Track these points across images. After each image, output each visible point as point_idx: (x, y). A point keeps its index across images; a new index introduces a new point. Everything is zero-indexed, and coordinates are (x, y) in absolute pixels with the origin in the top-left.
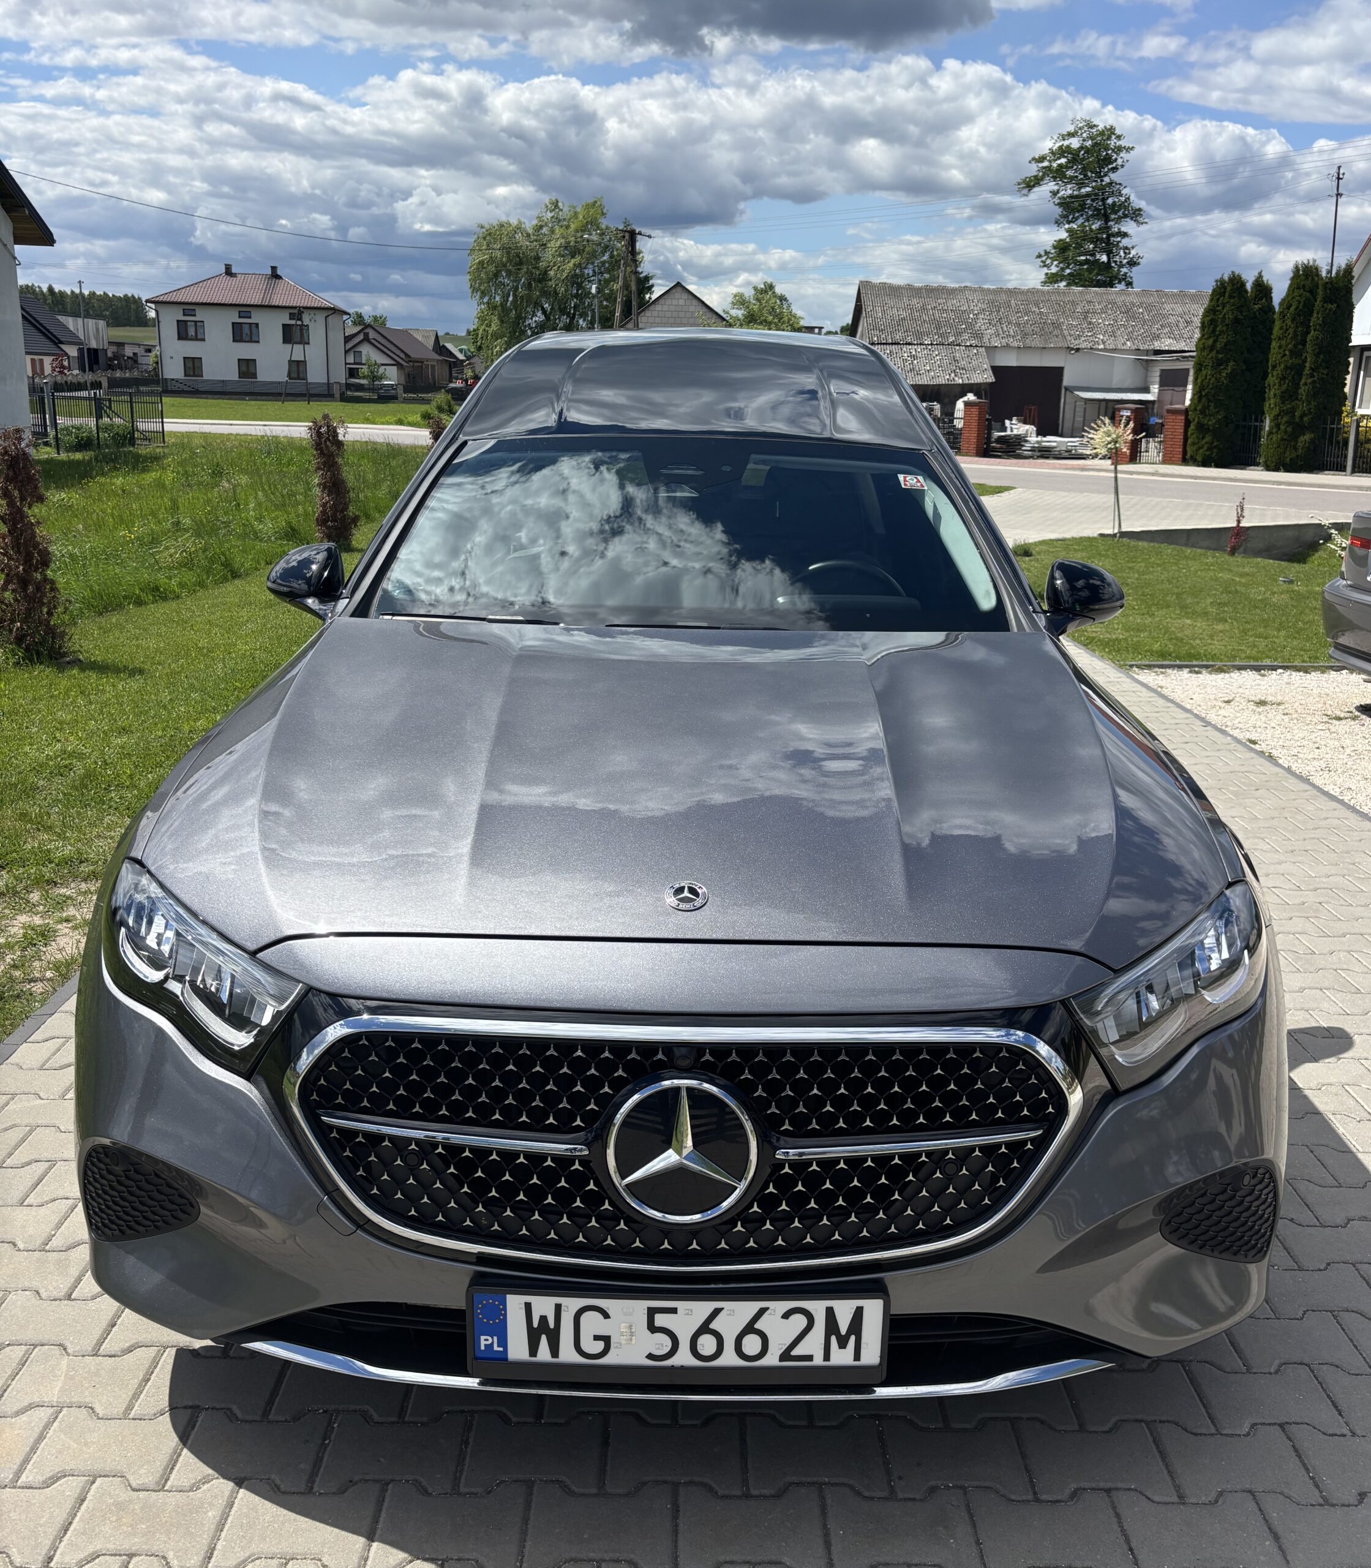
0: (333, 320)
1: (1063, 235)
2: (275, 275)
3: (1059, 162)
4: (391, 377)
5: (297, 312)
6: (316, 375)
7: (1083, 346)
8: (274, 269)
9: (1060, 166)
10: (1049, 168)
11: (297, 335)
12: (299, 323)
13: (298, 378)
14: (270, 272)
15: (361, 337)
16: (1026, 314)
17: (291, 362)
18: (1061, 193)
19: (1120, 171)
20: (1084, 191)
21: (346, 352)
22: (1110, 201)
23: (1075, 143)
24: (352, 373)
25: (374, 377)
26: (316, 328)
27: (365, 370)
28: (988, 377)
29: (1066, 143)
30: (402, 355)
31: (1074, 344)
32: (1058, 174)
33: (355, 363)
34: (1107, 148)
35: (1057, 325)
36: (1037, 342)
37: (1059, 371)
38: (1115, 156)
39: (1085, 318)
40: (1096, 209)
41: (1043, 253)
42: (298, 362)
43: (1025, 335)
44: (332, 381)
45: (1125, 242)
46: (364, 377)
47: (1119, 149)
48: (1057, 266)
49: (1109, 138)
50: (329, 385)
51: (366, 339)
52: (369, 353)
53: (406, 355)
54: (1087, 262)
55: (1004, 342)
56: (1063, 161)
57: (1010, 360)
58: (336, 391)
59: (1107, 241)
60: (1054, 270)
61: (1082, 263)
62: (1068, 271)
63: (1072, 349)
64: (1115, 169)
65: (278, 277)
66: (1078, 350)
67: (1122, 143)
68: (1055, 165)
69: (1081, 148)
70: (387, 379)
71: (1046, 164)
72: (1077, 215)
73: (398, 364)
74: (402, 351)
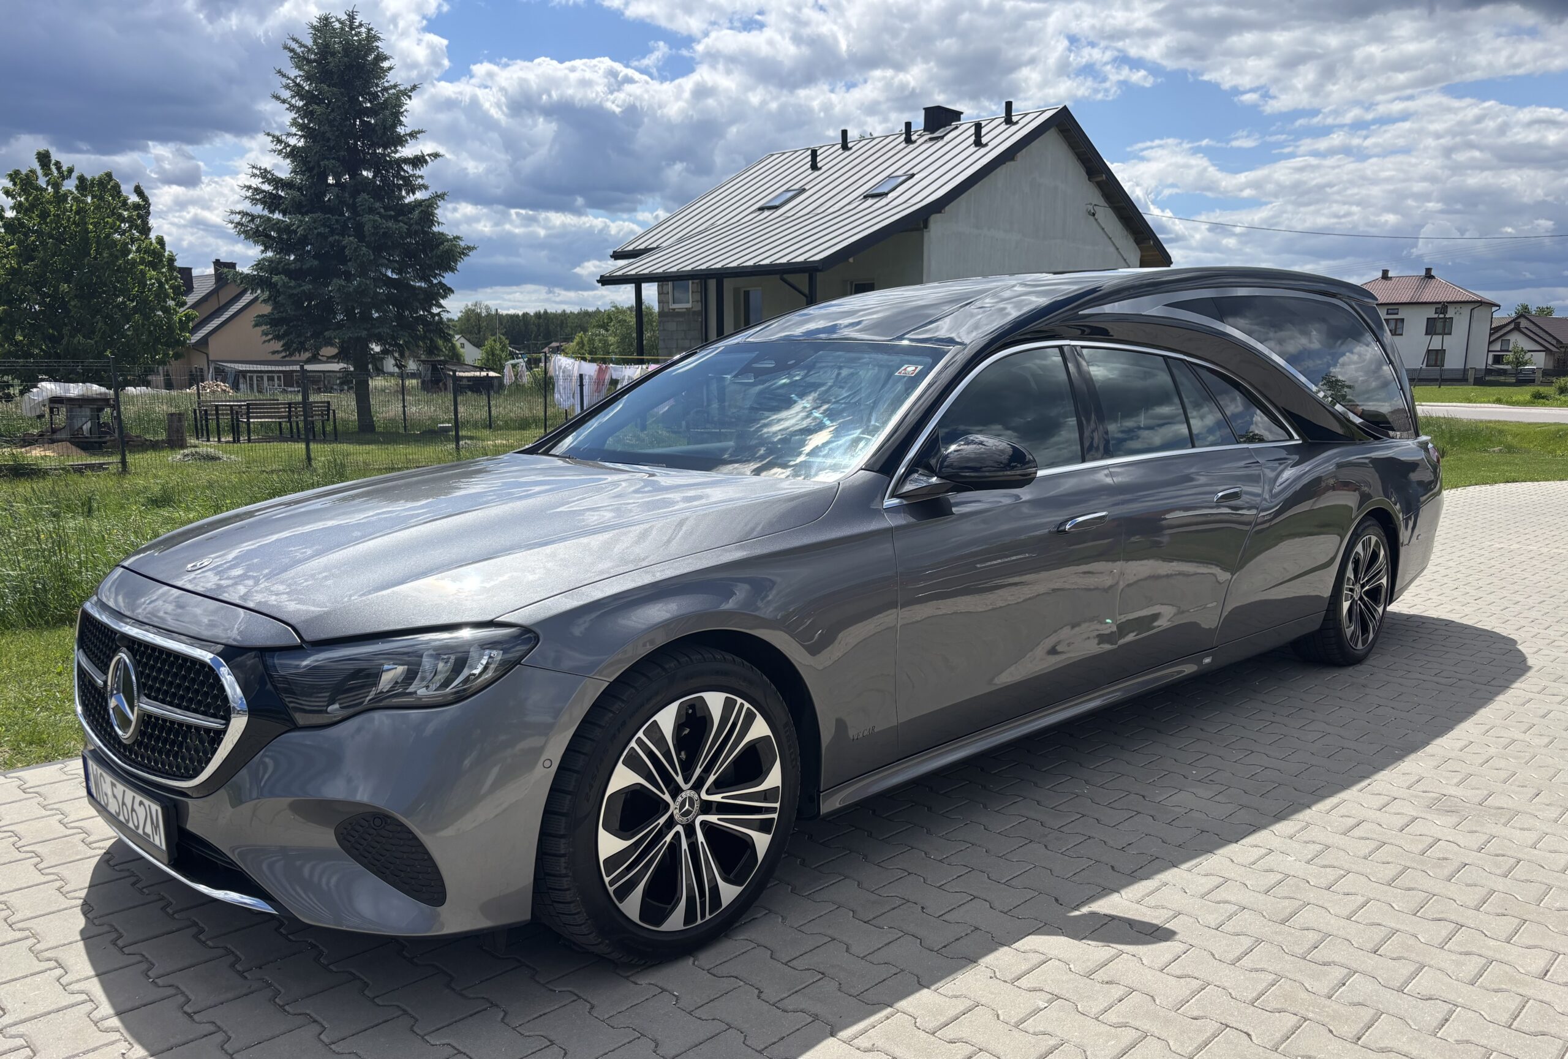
0: (1479, 312)
2: (1429, 275)
4: (1538, 361)
5: (1442, 307)
6: (1453, 362)
8: (1428, 270)
11: (1439, 325)
12: (1442, 316)
13: (1436, 365)
14: (1423, 273)
15: (1512, 326)
17: (1429, 351)
21: (1490, 343)
24: (1498, 359)
25: (1519, 363)
26: (1460, 321)
27: (1510, 356)
30: (1554, 342)
33: (1501, 351)
42: (1437, 351)
44: (1467, 367)
46: (1508, 363)
50: (1465, 370)
51: (1517, 328)
52: (1518, 341)
53: (1558, 341)
58: (1471, 377)
65: (1433, 277)
70: (1531, 364)
73: (1547, 350)
74: (1554, 338)
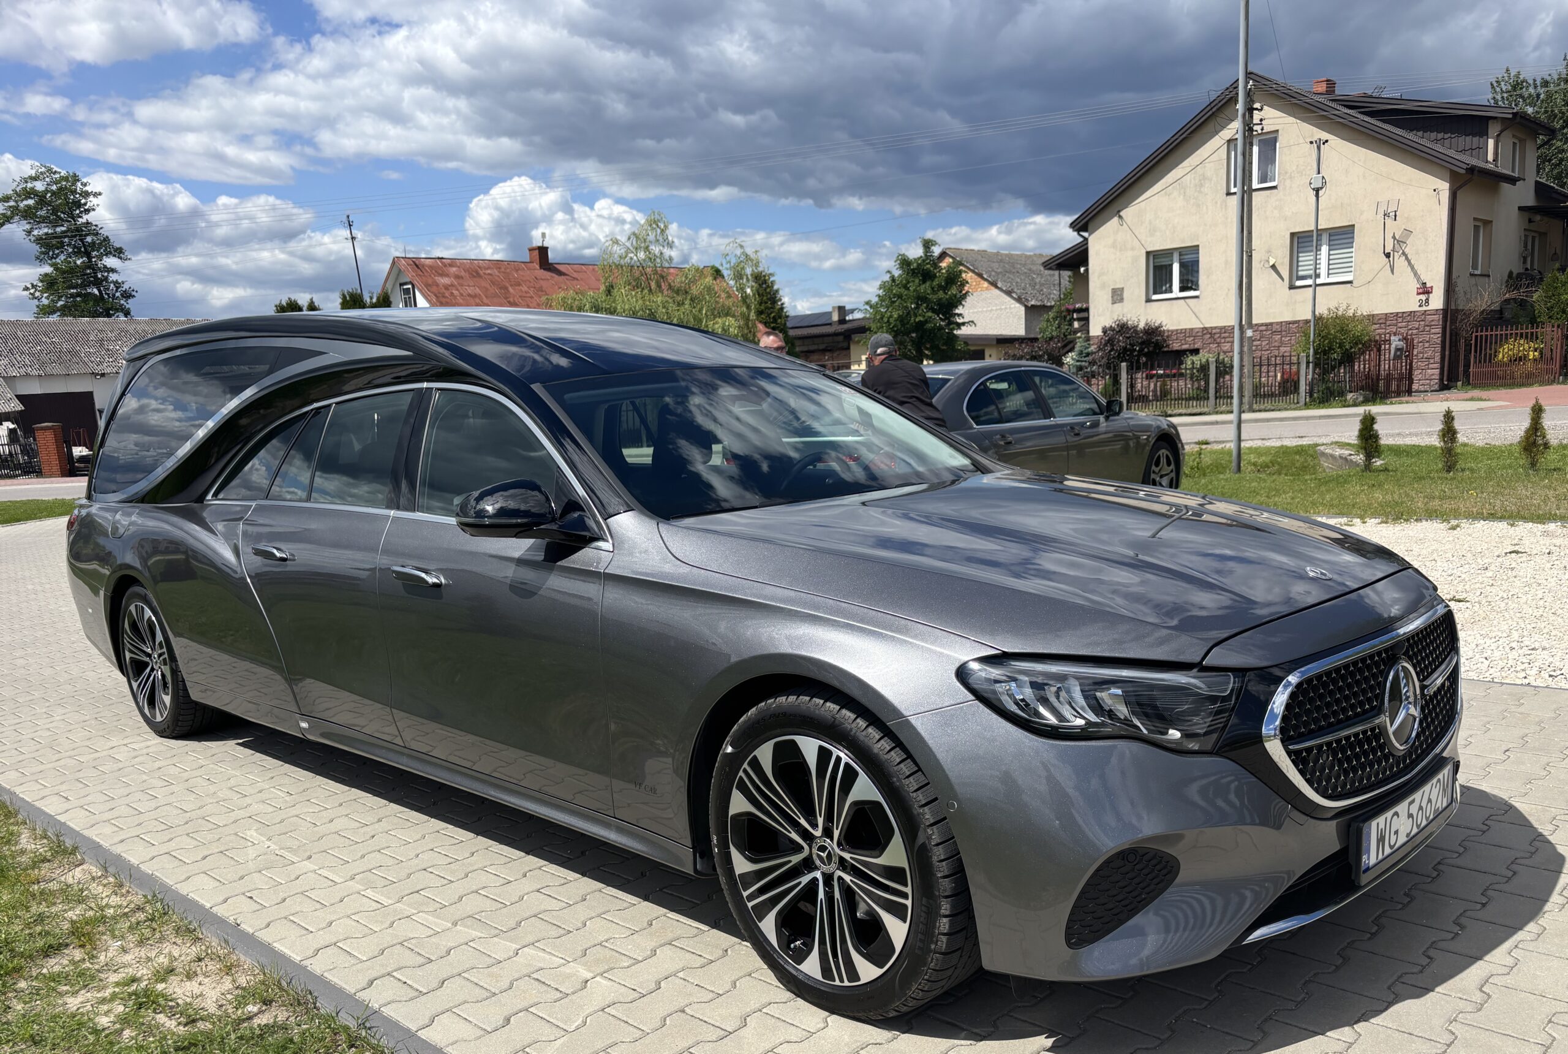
1: (48, 269)
3: (25, 202)
7: (108, 370)
9: (29, 207)
10: (17, 208)
16: (38, 344)
18: (35, 232)
19: (92, 213)
20: (59, 229)
22: (89, 239)
23: (40, 186)
28: (16, 406)
29: (29, 185)
31: (98, 369)
32: (28, 214)
34: (74, 192)
35: (73, 353)
36: (57, 369)
37: (88, 396)
38: (83, 201)
39: (102, 345)
40: (75, 247)
41: (29, 286)
43: (42, 365)
45: (113, 277)
47: (87, 194)
48: (47, 298)
49: (74, 184)
54: (78, 295)
55: (22, 371)
56: (31, 202)
57: (35, 388)
59: (94, 276)
60: (45, 302)
61: (72, 295)
62: (60, 303)
63: (98, 374)
64: (87, 211)
66: (103, 375)
67: (88, 189)
68: (22, 205)
69: (47, 191)
71: (12, 203)
72: (57, 251)
